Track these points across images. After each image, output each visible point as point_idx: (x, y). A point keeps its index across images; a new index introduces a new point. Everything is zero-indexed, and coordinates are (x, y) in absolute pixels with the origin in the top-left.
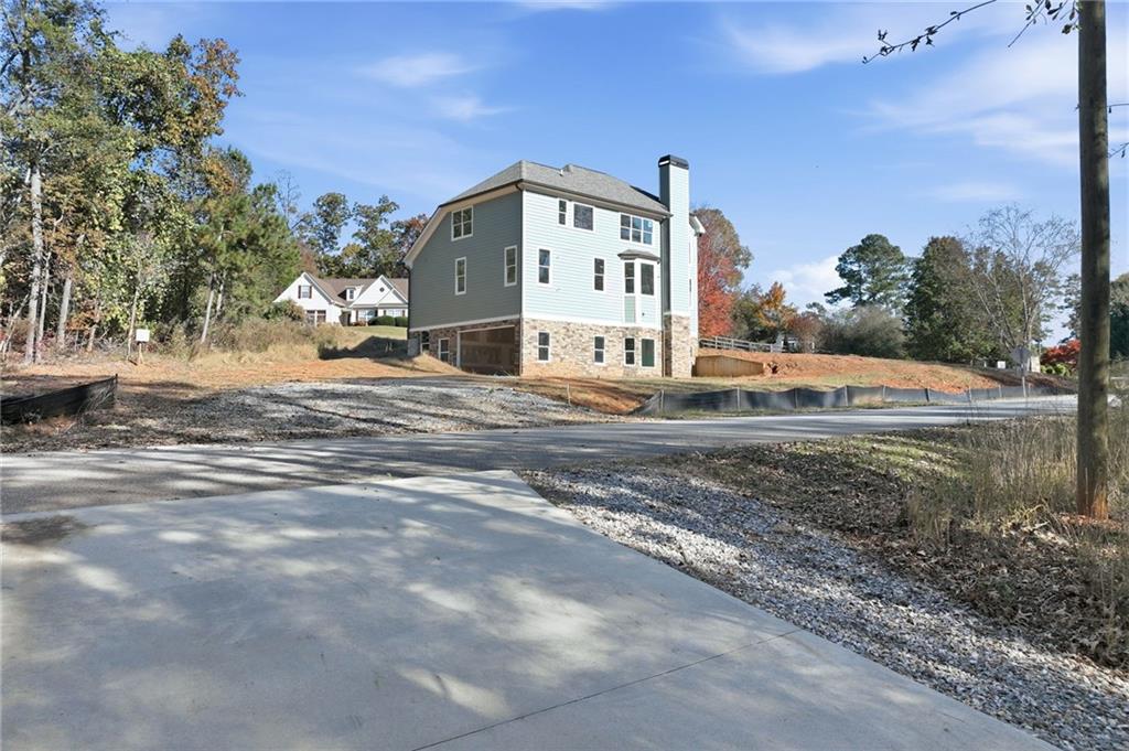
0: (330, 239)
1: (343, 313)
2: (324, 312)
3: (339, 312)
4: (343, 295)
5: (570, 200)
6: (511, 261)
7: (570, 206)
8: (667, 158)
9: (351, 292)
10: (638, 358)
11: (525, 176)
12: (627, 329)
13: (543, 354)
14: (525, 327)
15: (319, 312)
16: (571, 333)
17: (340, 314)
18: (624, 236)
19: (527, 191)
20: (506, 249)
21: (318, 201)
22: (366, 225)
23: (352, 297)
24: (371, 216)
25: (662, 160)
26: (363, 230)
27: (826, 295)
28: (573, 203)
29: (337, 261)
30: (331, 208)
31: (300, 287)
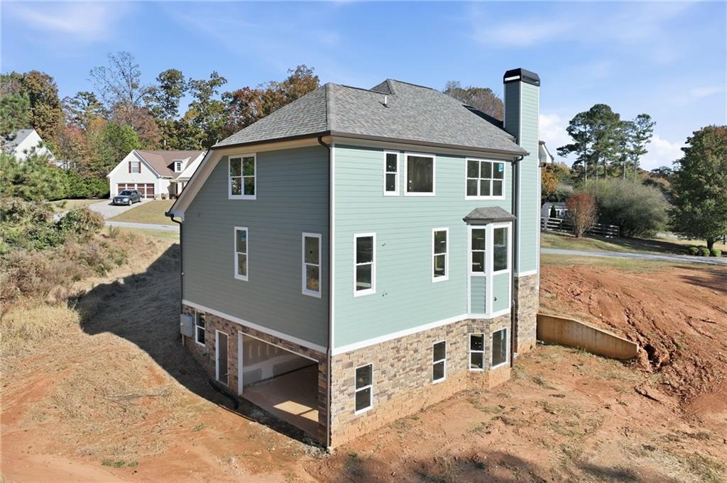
0: (172, 107)
1: (172, 183)
2: (153, 185)
3: (168, 183)
4: (171, 167)
5: (402, 152)
6: (312, 254)
7: (402, 160)
8: (517, 72)
9: (179, 165)
10: (488, 354)
11: (333, 127)
12: (474, 321)
13: (363, 400)
14: (336, 368)
15: (148, 185)
16: (402, 353)
17: (169, 184)
18: (471, 191)
19: (337, 146)
20: (305, 235)
21: (160, 76)
22: (199, 96)
23: (179, 169)
24: (204, 89)
25: (509, 74)
26: (198, 100)
27: (558, 149)
28: (406, 155)
29: (177, 126)
30: (171, 81)
31: (130, 163)
